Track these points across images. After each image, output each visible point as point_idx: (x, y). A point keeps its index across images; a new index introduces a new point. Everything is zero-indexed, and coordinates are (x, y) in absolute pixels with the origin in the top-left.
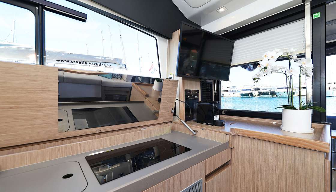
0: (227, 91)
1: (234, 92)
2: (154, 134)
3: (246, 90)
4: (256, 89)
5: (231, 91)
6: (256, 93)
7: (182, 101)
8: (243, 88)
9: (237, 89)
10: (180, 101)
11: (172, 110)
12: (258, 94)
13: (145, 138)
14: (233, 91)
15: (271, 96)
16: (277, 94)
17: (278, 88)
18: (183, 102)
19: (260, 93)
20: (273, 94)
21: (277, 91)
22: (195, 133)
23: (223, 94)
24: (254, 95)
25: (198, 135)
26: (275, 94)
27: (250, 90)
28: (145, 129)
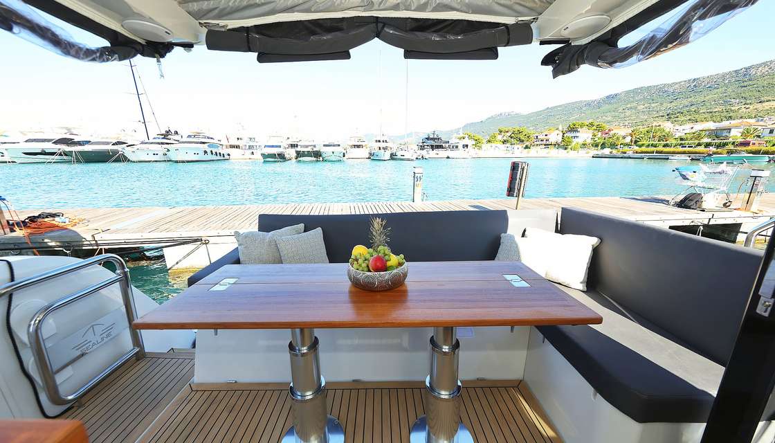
0: (238, 147)
1: (253, 151)
3: (273, 146)
4: (293, 146)
5: (248, 147)
6: (291, 153)
8: (268, 141)
9: (257, 144)
12: (294, 155)
14: (250, 147)
15: (315, 159)
16: (324, 155)
17: (324, 145)
19: (299, 154)
20: (317, 154)
21: (323, 150)
23: (229, 155)
24: (287, 156)
26: (321, 156)
27: (280, 147)
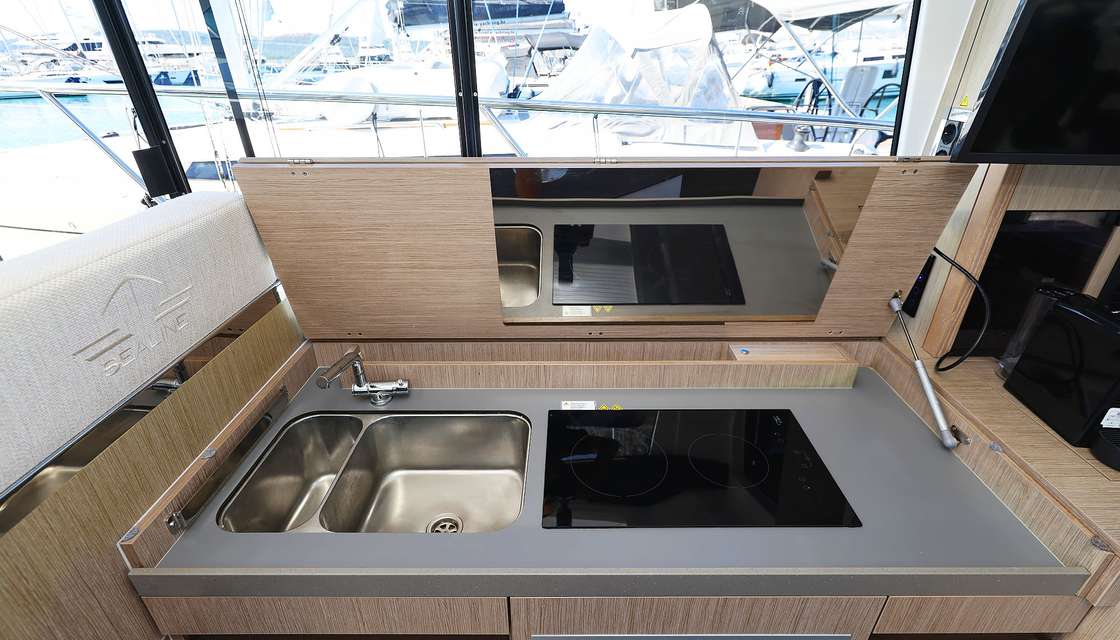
2: (773, 380)
7: (961, 269)
10: (953, 263)
11: (896, 296)
13: (736, 384)
18: (968, 275)
22: (950, 440)
25: (962, 456)
28: (747, 352)
